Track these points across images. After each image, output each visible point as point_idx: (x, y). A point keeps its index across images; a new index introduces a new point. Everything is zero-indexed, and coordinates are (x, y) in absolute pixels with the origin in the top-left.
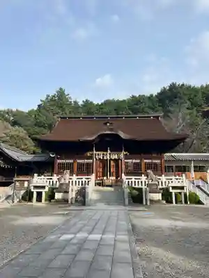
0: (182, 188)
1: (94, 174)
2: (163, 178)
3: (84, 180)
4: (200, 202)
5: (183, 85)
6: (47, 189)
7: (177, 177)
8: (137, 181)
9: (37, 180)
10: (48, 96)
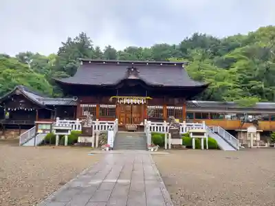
0: (202, 134)
1: (117, 120)
2: (184, 124)
3: (107, 124)
4: (218, 148)
5: (205, 35)
6: (69, 133)
7: (197, 124)
8: (159, 126)
9: (59, 123)
10: (69, 39)
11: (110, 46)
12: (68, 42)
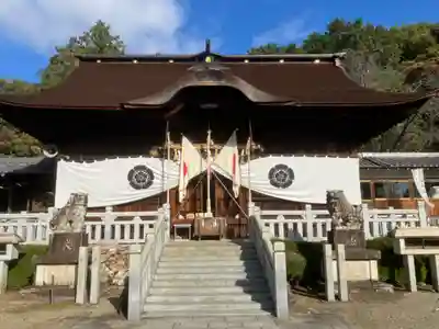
1: (167, 206)
3: (138, 222)
8: (290, 222)
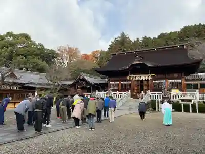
0: (190, 101)
11: (145, 37)
12: (115, 41)
